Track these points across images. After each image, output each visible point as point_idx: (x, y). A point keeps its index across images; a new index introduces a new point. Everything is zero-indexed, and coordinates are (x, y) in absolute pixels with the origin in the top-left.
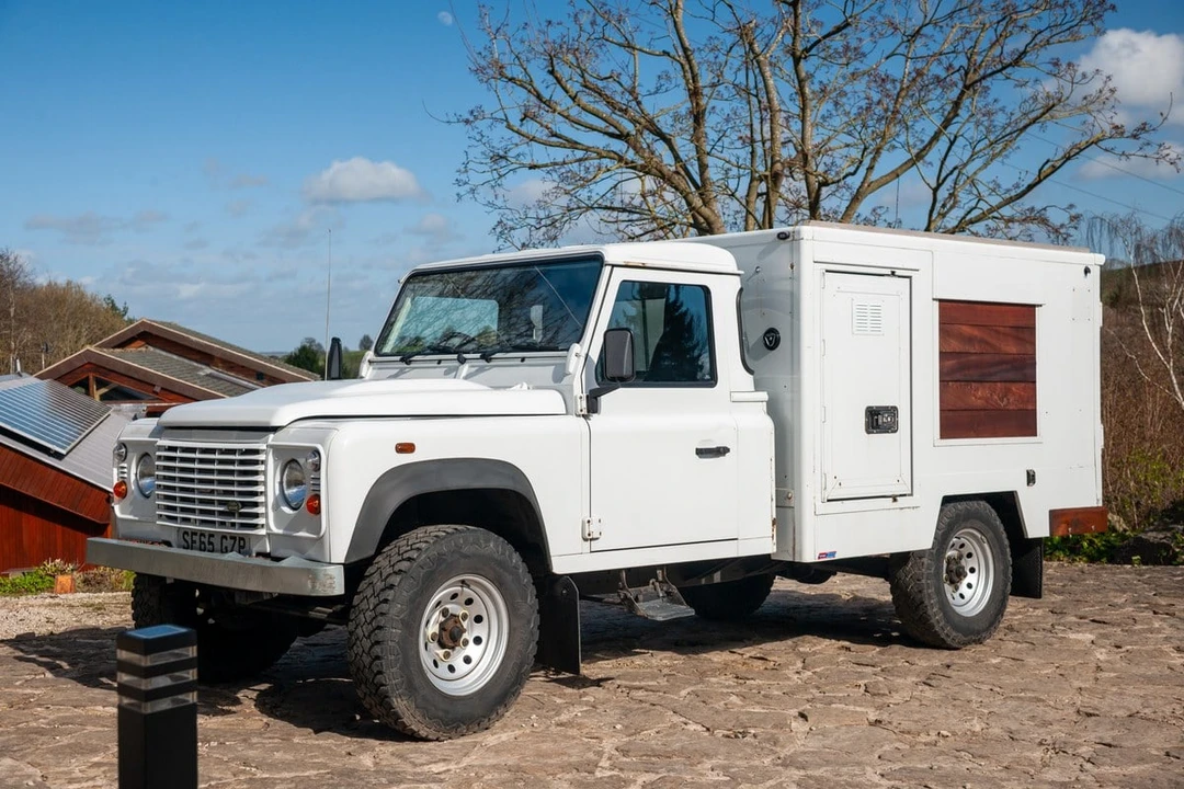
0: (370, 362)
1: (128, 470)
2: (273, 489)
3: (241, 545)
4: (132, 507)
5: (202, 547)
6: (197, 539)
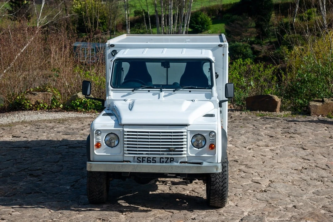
0: (112, 90)
1: (102, 139)
2: (189, 143)
3: (172, 160)
4: (105, 151)
5: (149, 161)
6: (146, 159)
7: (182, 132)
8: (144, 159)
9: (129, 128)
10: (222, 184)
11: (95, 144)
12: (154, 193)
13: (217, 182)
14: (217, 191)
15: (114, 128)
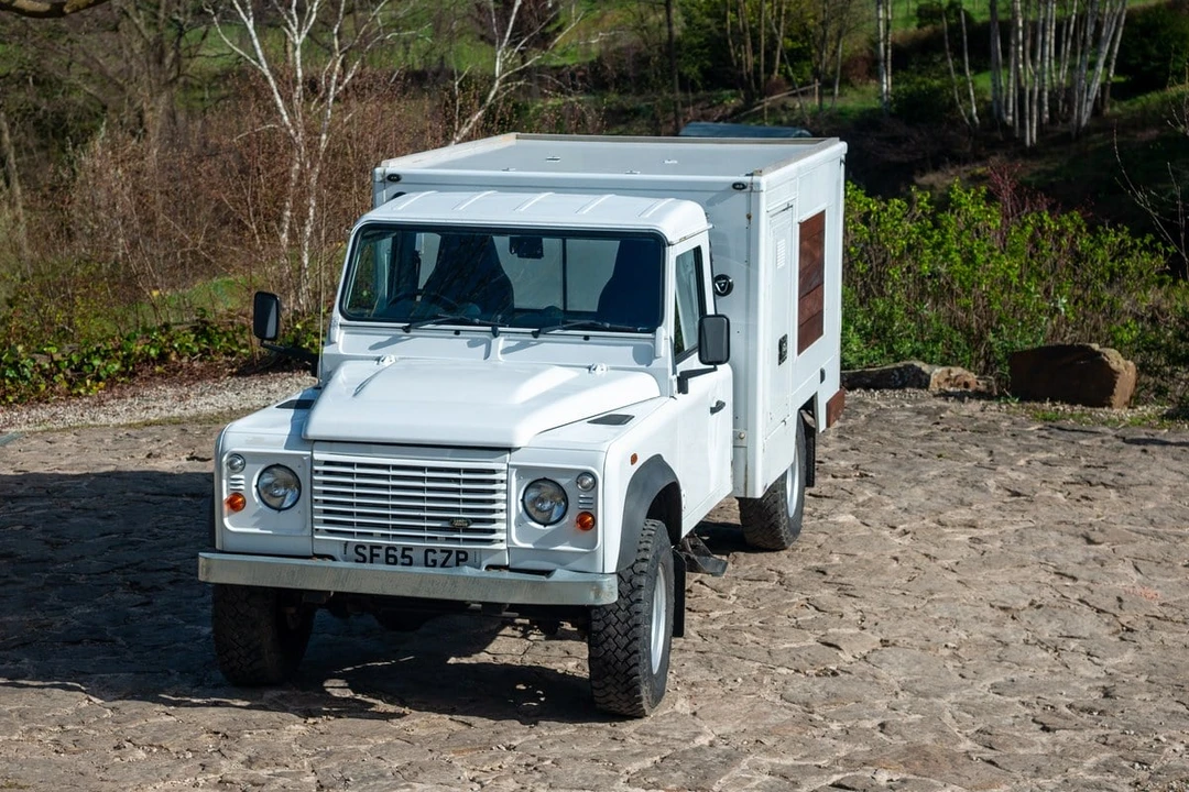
0: (341, 325)
1: (248, 482)
2: (516, 507)
3: (462, 558)
4: (257, 519)
5: (391, 560)
6: (382, 552)
7: (493, 472)
8: (375, 551)
9: (331, 451)
10: (625, 641)
11: (225, 496)
12: (465, 661)
13: (610, 636)
14: (609, 663)
15: (286, 448)
